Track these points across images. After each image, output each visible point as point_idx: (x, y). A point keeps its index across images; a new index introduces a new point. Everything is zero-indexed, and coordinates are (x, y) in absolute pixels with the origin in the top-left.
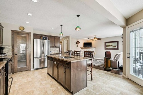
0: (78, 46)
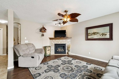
0: (43, 35)
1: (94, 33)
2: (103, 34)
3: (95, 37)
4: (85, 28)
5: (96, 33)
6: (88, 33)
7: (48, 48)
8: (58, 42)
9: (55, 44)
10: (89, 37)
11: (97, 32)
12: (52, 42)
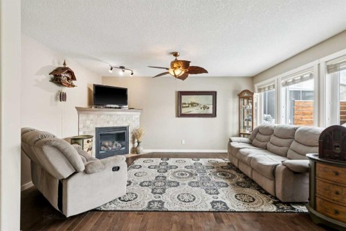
1: (192, 104)
2: (205, 107)
3: (194, 110)
4: (176, 92)
5: (194, 103)
6: (183, 102)
7: (88, 142)
8: (108, 122)
9: (96, 128)
10: (184, 111)
11: (198, 102)
12: (88, 123)
